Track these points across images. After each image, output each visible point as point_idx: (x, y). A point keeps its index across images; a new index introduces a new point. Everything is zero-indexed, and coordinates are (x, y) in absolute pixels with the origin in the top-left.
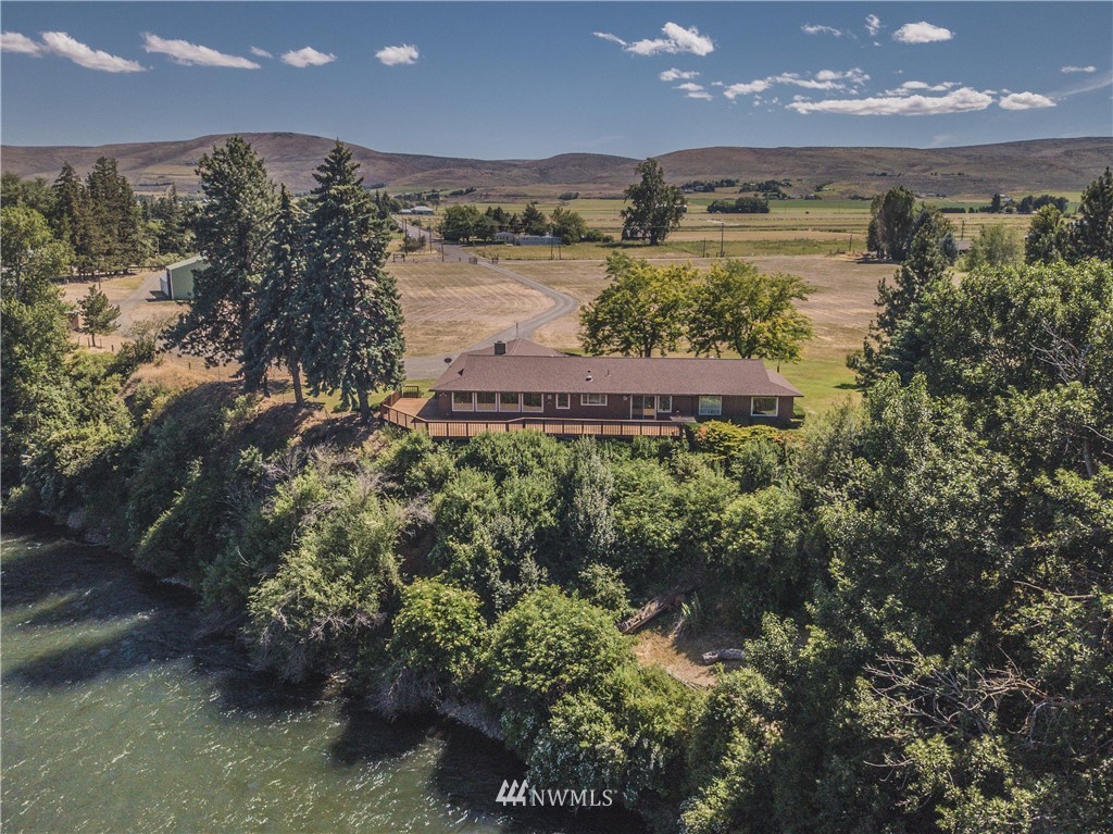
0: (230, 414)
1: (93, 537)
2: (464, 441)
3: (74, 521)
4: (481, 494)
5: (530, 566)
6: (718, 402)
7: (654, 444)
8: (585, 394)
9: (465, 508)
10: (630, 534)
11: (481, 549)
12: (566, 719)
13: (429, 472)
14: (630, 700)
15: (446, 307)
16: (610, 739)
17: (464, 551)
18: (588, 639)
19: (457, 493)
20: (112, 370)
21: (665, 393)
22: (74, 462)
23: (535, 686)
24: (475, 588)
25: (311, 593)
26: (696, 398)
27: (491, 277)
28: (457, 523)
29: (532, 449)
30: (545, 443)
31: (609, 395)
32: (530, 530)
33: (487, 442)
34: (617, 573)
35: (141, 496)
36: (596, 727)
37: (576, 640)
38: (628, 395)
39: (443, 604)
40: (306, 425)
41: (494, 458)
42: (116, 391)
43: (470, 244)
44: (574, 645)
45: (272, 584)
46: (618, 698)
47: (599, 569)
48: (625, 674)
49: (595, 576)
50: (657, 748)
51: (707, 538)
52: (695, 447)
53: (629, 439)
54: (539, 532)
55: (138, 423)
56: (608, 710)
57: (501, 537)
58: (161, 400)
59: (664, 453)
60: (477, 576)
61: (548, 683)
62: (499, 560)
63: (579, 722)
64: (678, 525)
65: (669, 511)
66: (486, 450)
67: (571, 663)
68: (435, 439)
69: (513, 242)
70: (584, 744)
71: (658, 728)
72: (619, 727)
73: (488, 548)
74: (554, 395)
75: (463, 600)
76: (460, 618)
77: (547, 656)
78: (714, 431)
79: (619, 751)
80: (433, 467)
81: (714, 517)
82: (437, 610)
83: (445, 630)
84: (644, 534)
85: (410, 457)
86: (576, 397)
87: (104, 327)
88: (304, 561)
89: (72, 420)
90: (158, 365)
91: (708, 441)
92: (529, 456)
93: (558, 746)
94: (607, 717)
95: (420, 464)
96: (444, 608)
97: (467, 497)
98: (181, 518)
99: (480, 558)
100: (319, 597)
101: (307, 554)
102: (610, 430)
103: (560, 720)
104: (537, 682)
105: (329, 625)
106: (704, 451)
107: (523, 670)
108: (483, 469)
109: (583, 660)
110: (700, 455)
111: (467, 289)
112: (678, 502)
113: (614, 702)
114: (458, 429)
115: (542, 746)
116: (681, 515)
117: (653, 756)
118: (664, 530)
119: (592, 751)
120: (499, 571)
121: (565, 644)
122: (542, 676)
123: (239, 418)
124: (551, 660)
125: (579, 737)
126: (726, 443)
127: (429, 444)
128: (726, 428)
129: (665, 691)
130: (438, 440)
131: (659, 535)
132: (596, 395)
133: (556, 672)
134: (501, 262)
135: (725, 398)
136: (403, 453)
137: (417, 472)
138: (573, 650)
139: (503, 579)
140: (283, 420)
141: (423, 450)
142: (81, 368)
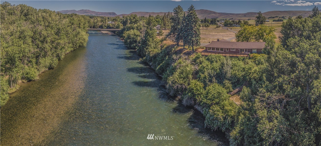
0: (173, 49)
1: (152, 67)
2: (207, 56)
3: (151, 64)
4: (207, 65)
5: (214, 80)
6: (256, 50)
7: (242, 58)
8: (231, 49)
9: (204, 68)
10: (233, 74)
11: (205, 76)
12: (213, 110)
13: (200, 61)
14: (226, 108)
15: (218, 36)
16: (220, 115)
17: (202, 76)
18: (220, 94)
19: (203, 65)
20: (160, 41)
21: (246, 48)
22: (152, 54)
23: (208, 103)
24: (203, 83)
25: (176, 80)
26: (252, 49)
27: (229, 31)
28: (202, 70)
29: (219, 58)
30: (221, 57)
31: (236, 49)
32: (215, 73)
33: (211, 56)
34: (230, 82)
35: (159, 61)
36: (218, 113)
37: (217, 94)
38: (239, 49)
39: (196, 85)
40: (184, 52)
41: (211, 59)
42: (160, 44)
43: (228, 27)
44: (217, 95)
45: (171, 77)
46: (223, 107)
47: (227, 81)
48: (226, 102)
49: (226, 83)
50: (229, 118)
51: (248, 76)
52: (250, 58)
53: (238, 57)
54: (217, 74)
55: (161, 49)
56: (221, 109)
57: (209, 74)
58: (165, 46)
59: (243, 60)
60: (204, 81)
61: (211, 103)
62: (209, 78)
63: (215, 111)
64: (243, 73)
65: (242, 70)
66: (210, 58)
67: (216, 99)
68: (202, 55)
69: (236, 26)
70: (215, 116)
71: (230, 114)
72: (223, 113)
73: (207, 76)
74: (226, 48)
75: (200, 84)
76: (199, 88)
77: (211, 97)
78: (254, 55)
79: (222, 118)
80: (201, 60)
81: (250, 71)
82: (195, 86)
83: (196, 90)
84: (236, 75)
85: (198, 58)
86: (230, 49)
87: (162, 35)
88: (176, 74)
89: (153, 48)
90: (166, 41)
91: (252, 57)
92: (218, 59)
93: (211, 116)
94: (221, 111)
95: (199, 59)
96: (196, 86)
97: (205, 66)
98: (163, 65)
99: (205, 78)
100: (177, 81)
101: (177, 73)
102: (234, 55)
103: (211, 110)
104: (209, 102)
105: (178, 86)
106: (251, 59)
107: (207, 99)
108: (209, 61)
109: (218, 99)
110: (250, 60)
111: (224, 33)
112: (244, 69)
113: (223, 108)
114: (206, 54)
115: (208, 116)
116: (244, 71)
117: (228, 120)
118: (240, 74)
119: (217, 117)
120: (208, 80)
121: (215, 95)
122: (210, 101)
123: (174, 50)
124: (212, 98)
125: (215, 114)
126: (255, 58)
127: (201, 56)
128: (256, 55)
129: (233, 106)
130: (203, 55)
131: (239, 75)
132: (233, 49)
133: (213, 100)
134: (232, 29)
135: (257, 49)
136: (196, 57)
137: (198, 61)
138: (217, 96)
139: (209, 82)
140: (180, 51)
141: (200, 57)
142: (156, 41)
